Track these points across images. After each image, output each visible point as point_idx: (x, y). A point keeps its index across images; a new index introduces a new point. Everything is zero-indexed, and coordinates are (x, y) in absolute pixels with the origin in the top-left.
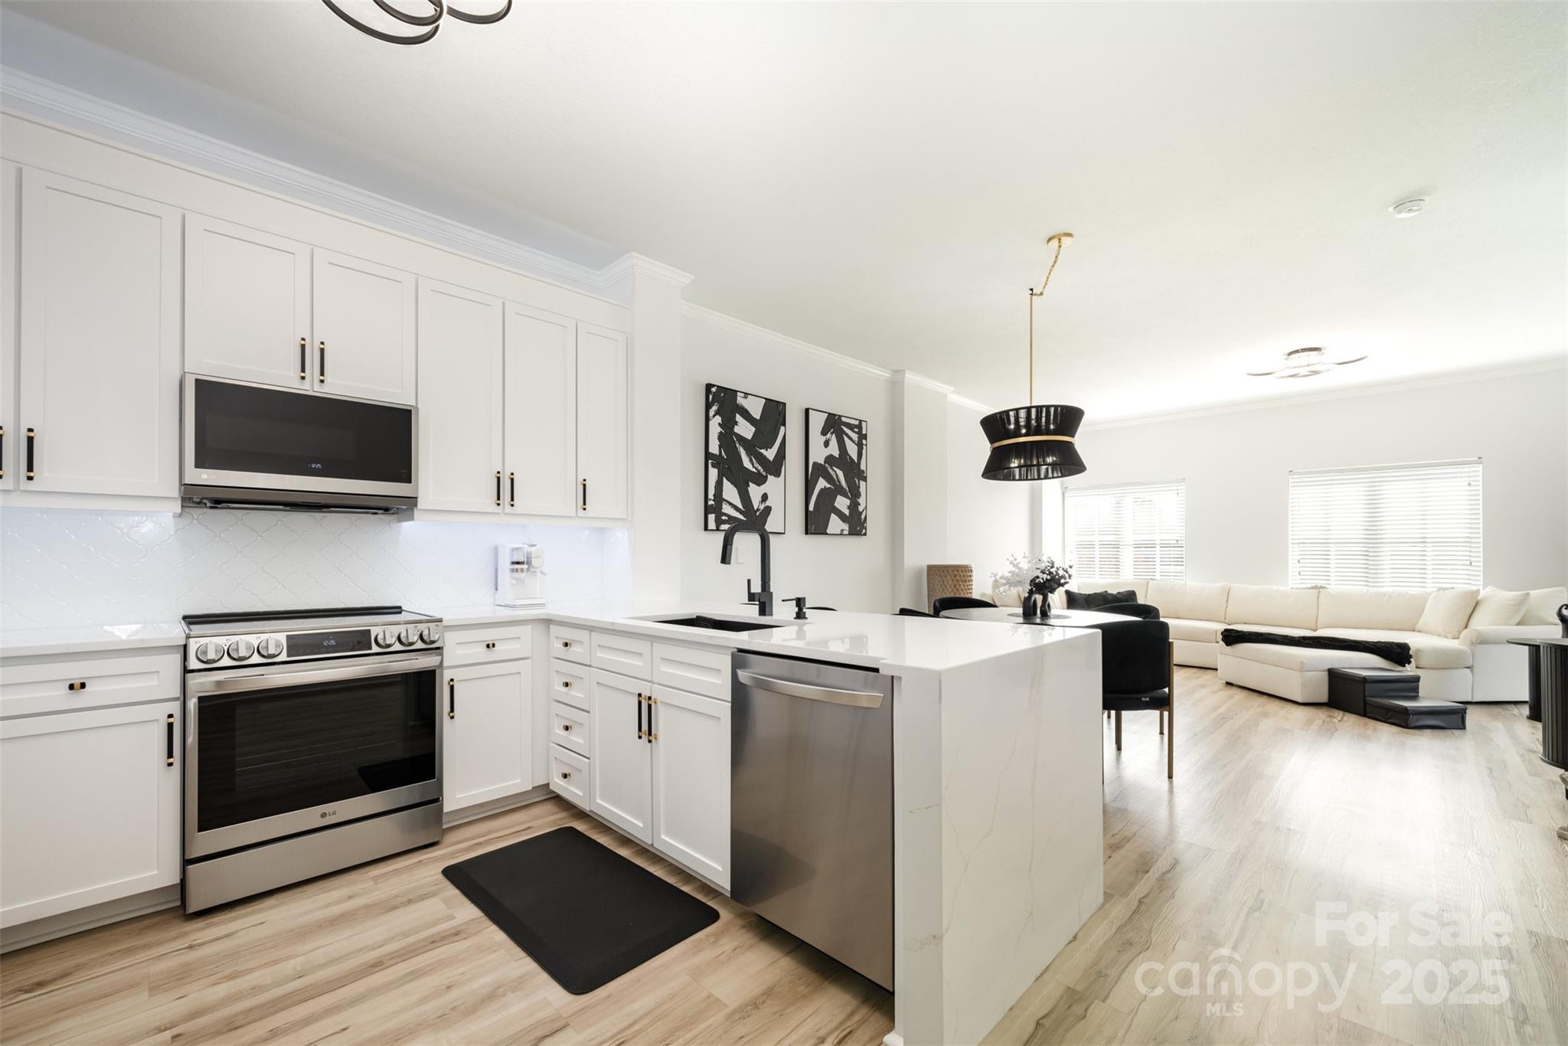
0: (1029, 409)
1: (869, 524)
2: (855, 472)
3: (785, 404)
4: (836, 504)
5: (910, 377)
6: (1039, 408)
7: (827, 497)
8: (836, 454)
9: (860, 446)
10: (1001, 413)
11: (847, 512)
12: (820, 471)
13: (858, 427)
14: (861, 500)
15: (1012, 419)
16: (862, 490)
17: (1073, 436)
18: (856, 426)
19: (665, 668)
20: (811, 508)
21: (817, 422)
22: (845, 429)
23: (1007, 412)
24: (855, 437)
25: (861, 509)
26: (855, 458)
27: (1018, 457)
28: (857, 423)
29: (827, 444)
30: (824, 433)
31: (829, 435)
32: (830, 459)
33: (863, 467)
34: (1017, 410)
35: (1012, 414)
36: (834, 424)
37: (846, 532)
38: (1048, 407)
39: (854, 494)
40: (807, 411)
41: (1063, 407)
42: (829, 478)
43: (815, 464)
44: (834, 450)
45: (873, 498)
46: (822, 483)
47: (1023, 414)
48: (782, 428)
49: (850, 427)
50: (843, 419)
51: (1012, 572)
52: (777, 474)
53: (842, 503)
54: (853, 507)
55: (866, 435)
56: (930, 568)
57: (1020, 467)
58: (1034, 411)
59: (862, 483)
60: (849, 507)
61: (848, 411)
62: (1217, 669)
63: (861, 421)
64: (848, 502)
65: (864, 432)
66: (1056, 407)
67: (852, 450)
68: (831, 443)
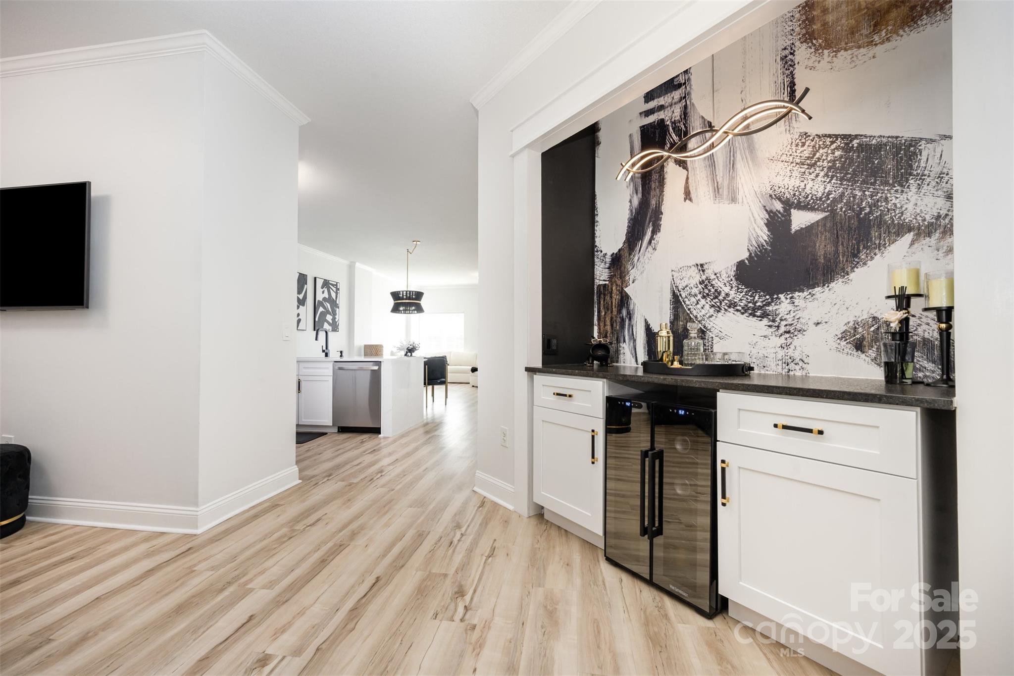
0: (407, 291)
1: (339, 327)
2: (334, 304)
3: (306, 275)
4: (327, 318)
5: (358, 265)
6: (410, 292)
7: (323, 315)
8: (327, 297)
9: (337, 293)
10: (397, 292)
11: (331, 322)
12: (321, 304)
13: (336, 285)
14: (337, 317)
15: (401, 293)
16: (337, 312)
17: (420, 301)
18: (335, 285)
19: (305, 370)
20: (317, 319)
21: (320, 283)
22: (331, 286)
23: (400, 292)
24: (335, 289)
25: (336, 320)
26: (334, 298)
27: (403, 306)
28: (335, 283)
29: (323, 292)
30: (322, 288)
31: (324, 289)
32: (324, 299)
33: (338, 302)
34: (403, 291)
35: (401, 292)
36: (326, 284)
37: (330, 330)
38: (413, 292)
39: (334, 314)
40: (315, 278)
41: (417, 292)
42: (324, 307)
43: (318, 301)
44: (326, 295)
45: (342, 315)
46: (321, 309)
47: (405, 292)
48: (306, 286)
49: (333, 285)
50: (330, 282)
51: (400, 345)
52: (303, 305)
53: (329, 318)
54: (334, 319)
55: (339, 289)
56: (365, 346)
57: (403, 310)
58: (408, 292)
59: (337, 309)
60: (332, 320)
61: (332, 278)
62: (477, 387)
63: (337, 283)
64: (331, 317)
65: (338, 287)
66: (415, 292)
67: (333, 295)
68: (325, 292)
